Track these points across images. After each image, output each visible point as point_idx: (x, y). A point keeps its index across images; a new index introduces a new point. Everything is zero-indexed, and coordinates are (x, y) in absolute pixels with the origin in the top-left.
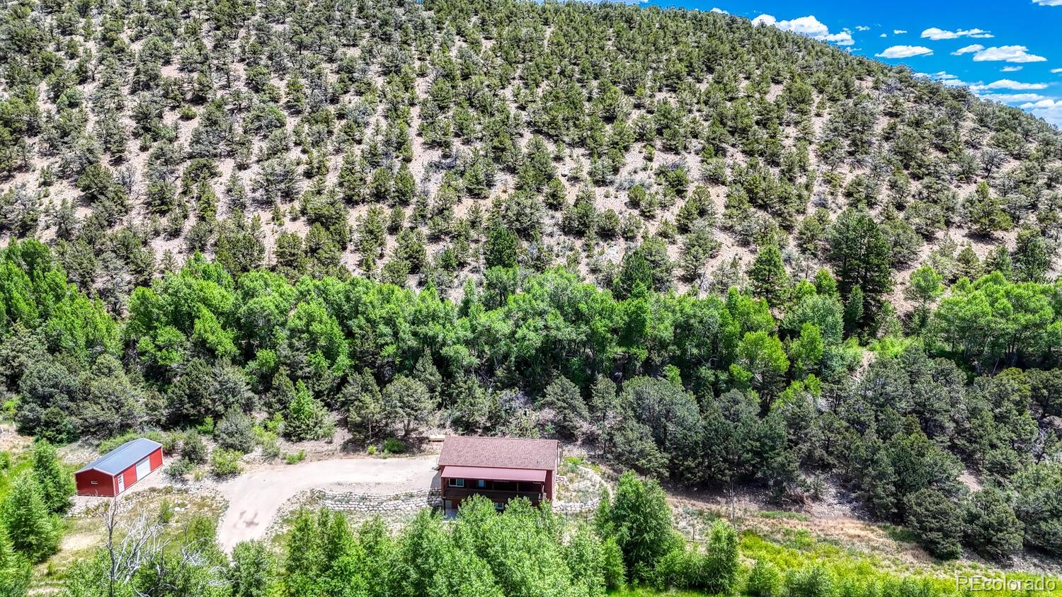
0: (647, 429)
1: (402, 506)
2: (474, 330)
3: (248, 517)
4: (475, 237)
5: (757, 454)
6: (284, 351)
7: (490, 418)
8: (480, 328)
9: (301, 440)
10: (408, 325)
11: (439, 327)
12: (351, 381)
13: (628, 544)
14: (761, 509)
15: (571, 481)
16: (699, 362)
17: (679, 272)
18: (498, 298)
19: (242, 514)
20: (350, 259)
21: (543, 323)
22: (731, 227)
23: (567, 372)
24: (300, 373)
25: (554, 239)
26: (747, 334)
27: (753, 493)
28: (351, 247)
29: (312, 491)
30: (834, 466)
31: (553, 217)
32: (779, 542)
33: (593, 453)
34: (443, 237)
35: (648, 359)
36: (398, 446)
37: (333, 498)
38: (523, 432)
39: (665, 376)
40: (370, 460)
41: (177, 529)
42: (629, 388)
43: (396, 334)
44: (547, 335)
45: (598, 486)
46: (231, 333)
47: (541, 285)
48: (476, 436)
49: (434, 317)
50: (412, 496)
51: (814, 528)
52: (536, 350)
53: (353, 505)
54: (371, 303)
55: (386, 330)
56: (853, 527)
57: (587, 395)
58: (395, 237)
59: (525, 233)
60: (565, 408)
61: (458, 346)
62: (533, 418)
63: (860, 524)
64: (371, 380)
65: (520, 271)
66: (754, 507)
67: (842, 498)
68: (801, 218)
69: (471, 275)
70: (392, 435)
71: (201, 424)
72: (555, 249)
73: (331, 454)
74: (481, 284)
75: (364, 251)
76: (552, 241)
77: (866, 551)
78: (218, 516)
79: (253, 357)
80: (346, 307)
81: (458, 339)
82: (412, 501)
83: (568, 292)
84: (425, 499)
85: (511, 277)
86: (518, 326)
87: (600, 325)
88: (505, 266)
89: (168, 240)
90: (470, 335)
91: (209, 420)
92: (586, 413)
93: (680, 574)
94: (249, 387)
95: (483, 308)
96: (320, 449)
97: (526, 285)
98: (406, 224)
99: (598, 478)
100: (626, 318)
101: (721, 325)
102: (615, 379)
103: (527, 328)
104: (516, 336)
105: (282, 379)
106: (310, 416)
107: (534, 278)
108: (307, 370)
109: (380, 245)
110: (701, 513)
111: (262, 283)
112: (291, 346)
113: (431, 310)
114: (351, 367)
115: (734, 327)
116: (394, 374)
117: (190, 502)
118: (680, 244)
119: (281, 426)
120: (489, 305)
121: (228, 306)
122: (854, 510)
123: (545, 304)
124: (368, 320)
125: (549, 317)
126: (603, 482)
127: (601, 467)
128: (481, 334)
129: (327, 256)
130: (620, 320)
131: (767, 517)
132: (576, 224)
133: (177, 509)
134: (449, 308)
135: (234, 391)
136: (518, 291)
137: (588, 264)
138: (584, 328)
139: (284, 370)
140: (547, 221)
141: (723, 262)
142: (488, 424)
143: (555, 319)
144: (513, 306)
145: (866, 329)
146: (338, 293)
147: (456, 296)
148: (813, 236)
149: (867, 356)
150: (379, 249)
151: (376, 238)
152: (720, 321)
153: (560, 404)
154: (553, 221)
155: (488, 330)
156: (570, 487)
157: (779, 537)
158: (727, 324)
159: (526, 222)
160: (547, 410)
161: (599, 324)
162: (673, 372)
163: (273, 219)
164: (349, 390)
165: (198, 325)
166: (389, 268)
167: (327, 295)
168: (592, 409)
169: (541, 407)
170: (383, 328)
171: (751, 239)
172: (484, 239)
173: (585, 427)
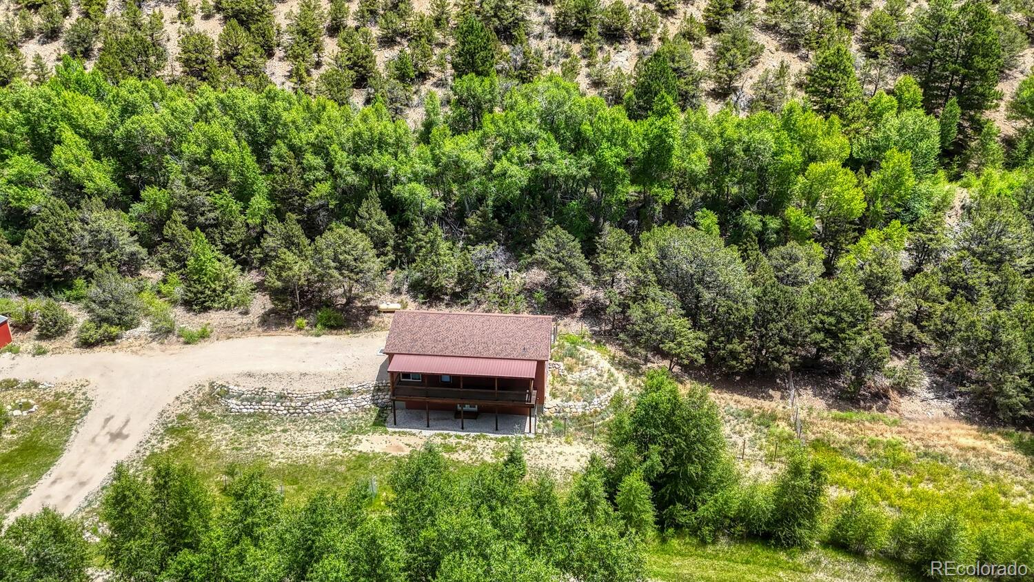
0: (672, 297)
1: (337, 406)
2: (436, 161)
3: (114, 426)
4: (441, 39)
5: (829, 333)
6: (179, 188)
7: (460, 282)
8: (444, 159)
9: (206, 309)
10: (345, 154)
11: (387, 157)
12: (269, 231)
13: (660, 476)
14: (830, 407)
15: (570, 369)
16: (739, 204)
17: (708, 85)
18: (471, 118)
19: (107, 420)
20: (277, 70)
21: (531, 152)
22: (776, 25)
23: (561, 220)
24: (201, 219)
25: (545, 42)
26: (812, 166)
27: (818, 384)
28: (279, 53)
29: (212, 385)
30: (924, 345)
31: (542, 13)
32: (862, 457)
33: (597, 329)
34: (398, 39)
35: (674, 201)
36: (335, 319)
37: (239, 396)
38: (503, 300)
39: (695, 225)
40: (298, 338)
41: (11, 444)
42: (651, 244)
43: (329, 167)
44: (536, 170)
45: (606, 375)
46: (108, 164)
47: (529, 99)
48: (443, 306)
49: (381, 144)
50: (350, 393)
51: (908, 435)
52: (521, 190)
53: (266, 406)
54: (294, 122)
55: (317, 161)
56: (965, 435)
57: (590, 251)
58: (336, 40)
59: (507, 34)
60: (560, 269)
61: (414, 184)
62: (518, 280)
63: (973, 429)
64: (297, 230)
65: (499, 82)
66: (820, 404)
67: (940, 390)
68: (865, 14)
69: (434, 89)
70: (329, 303)
71: (70, 288)
72: (546, 55)
73: (245, 330)
74: (448, 102)
75: (296, 57)
76: (542, 45)
77: (987, 471)
78: (73, 424)
79: (137, 198)
80: (262, 130)
81: (415, 174)
82: (351, 402)
83: (566, 108)
84: (369, 396)
85: (487, 88)
86: (497, 158)
87: (610, 154)
88: (478, 74)
89: (44, 43)
90: (432, 170)
91: (80, 282)
92: (588, 275)
93: (735, 520)
94: (136, 237)
95: (449, 133)
96: (230, 322)
97: (507, 102)
98: (351, 23)
99: (605, 365)
100: (646, 144)
101: (775, 154)
102: (628, 229)
103: (509, 160)
104: (494, 171)
105: (177, 227)
106: (217, 278)
107: (517, 92)
108: (212, 215)
109: (315, 50)
110: (749, 414)
111: (147, 96)
112: (188, 183)
113: (376, 133)
114: (271, 211)
115: (793, 157)
116: (330, 221)
117: (38, 401)
118: (709, 49)
119: (178, 291)
120: (458, 127)
121: (100, 127)
122: (958, 408)
123: (534, 126)
124: (292, 147)
125: (540, 145)
126: (613, 370)
127: (609, 347)
128: (446, 167)
129: (246, 63)
130: (638, 147)
131: (842, 420)
132: (572, 22)
133: (17, 412)
134: (401, 131)
135: (110, 244)
136: (497, 110)
137: (589, 75)
138: (588, 159)
139: (178, 215)
140: (534, 18)
141: (767, 71)
142: (458, 290)
143: (548, 148)
144: (489, 127)
145: (956, 158)
146: (250, 108)
147: (414, 118)
148: (883, 36)
149: (960, 195)
150: (315, 55)
151: (312, 41)
152: (774, 148)
153: (554, 263)
154: (542, 19)
155: (456, 163)
156: (569, 377)
157: (860, 449)
158: (783, 152)
159: (508, 18)
160: (535, 270)
161: (607, 154)
162: (709, 219)
163: (179, 16)
164: (269, 242)
165: (58, 153)
166: (326, 79)
167: (235, 112)
168: (597, 270)
169: (528, 267)
170: (311, 159)
171: (802, 42)
172: (452, 42)
173: (588, 292)
